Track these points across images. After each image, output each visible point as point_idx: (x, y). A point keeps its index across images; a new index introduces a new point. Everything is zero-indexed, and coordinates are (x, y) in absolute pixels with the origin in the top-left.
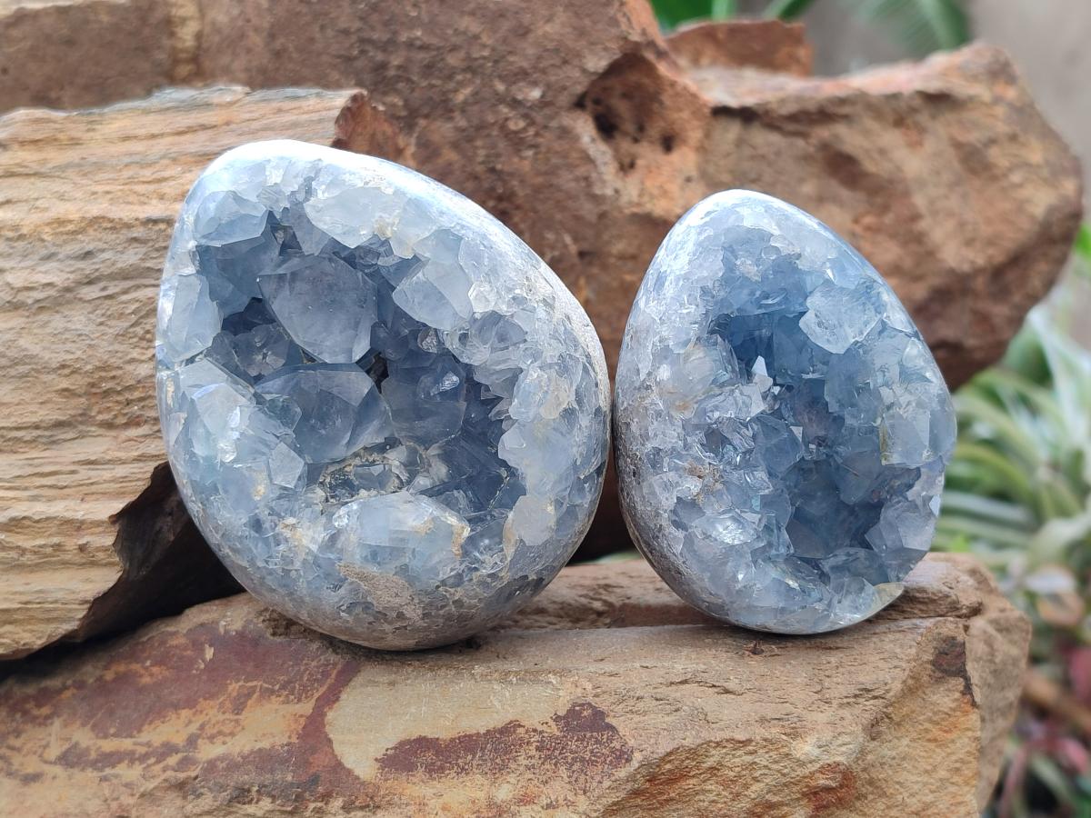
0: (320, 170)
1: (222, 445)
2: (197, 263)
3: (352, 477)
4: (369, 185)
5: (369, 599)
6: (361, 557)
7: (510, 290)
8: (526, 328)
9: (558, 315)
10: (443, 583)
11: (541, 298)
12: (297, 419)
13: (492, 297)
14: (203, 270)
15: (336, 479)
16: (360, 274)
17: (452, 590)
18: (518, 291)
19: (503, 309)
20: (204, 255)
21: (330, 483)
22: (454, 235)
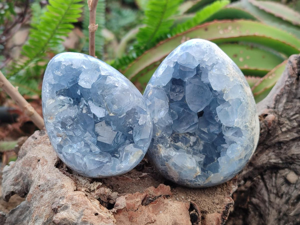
0: (218, 63)
1: (155, 118)
2: (174, 65)
3: (180, 138)
4: (228, 76)
5: (168, 172)
6: (172, 163)
7: (246, 123)
8: (243, 134)
9: (253, 133)
10: (187, 180)
11: (252, 127)
12: (175, 119)
13: (240, 123)
14: (175, 67)
15: (176, 136)
16: (211, 94)
17: (188, 182)
18: (247, 124)
19: (241, 128)
20: (177, 64)
21: (174, 136)
22: (241, 101)
